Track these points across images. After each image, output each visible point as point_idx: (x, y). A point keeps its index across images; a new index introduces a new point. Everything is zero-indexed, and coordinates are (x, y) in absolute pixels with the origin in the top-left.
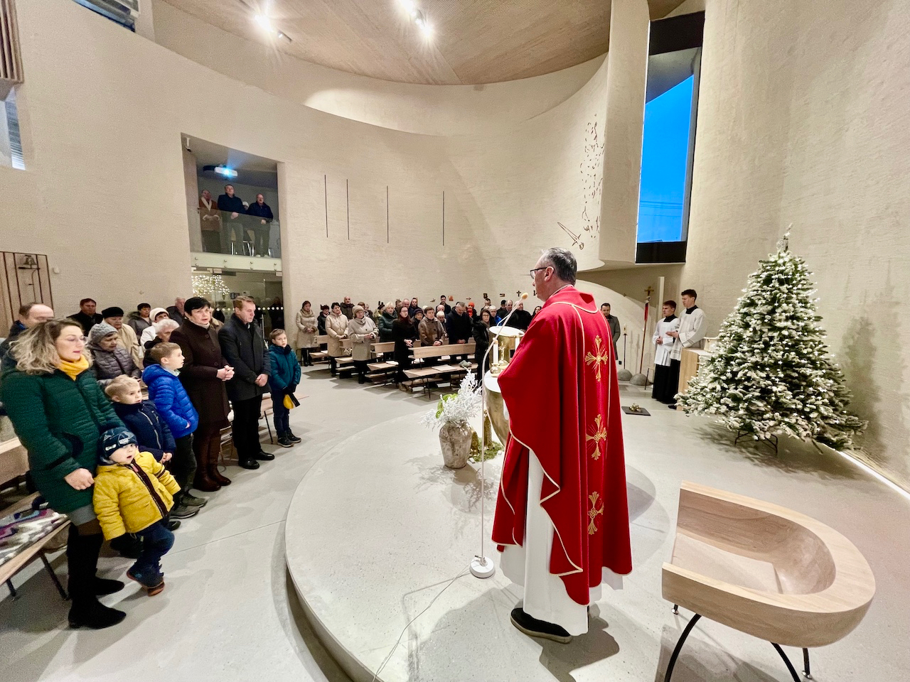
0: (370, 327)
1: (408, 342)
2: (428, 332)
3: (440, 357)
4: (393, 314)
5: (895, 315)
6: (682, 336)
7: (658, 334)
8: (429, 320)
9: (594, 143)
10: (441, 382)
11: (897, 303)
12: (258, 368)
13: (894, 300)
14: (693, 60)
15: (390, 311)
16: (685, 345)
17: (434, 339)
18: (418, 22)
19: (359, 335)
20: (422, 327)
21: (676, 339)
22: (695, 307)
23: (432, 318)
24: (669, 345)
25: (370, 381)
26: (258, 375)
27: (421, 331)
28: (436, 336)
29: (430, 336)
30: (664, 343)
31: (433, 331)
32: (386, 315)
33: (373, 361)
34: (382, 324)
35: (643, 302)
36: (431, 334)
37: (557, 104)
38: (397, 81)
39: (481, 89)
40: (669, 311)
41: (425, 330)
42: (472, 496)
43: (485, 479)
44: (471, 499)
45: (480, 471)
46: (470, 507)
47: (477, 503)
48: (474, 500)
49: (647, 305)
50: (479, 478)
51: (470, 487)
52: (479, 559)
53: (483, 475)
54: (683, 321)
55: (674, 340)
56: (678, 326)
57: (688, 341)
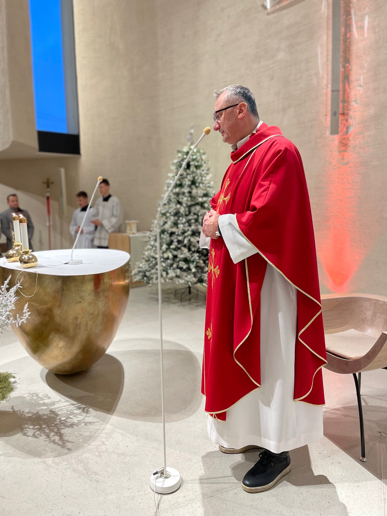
6: (105, 223)
22: (110, 196)
35: (44, 196)
42: (48, 436)
43: (38, 413)
44: (52, 439)
45: (16, 409)
46: (63, 446)
47: (66, 438)
48: (57, 438)
49: (48, 198)
50: (27, 415)
51: (30, 430)
52: (159, 475)
53: (26, 410)
54: (101, 209)
55: (96, 227)
56: (97, 214)
57: (113, 226)
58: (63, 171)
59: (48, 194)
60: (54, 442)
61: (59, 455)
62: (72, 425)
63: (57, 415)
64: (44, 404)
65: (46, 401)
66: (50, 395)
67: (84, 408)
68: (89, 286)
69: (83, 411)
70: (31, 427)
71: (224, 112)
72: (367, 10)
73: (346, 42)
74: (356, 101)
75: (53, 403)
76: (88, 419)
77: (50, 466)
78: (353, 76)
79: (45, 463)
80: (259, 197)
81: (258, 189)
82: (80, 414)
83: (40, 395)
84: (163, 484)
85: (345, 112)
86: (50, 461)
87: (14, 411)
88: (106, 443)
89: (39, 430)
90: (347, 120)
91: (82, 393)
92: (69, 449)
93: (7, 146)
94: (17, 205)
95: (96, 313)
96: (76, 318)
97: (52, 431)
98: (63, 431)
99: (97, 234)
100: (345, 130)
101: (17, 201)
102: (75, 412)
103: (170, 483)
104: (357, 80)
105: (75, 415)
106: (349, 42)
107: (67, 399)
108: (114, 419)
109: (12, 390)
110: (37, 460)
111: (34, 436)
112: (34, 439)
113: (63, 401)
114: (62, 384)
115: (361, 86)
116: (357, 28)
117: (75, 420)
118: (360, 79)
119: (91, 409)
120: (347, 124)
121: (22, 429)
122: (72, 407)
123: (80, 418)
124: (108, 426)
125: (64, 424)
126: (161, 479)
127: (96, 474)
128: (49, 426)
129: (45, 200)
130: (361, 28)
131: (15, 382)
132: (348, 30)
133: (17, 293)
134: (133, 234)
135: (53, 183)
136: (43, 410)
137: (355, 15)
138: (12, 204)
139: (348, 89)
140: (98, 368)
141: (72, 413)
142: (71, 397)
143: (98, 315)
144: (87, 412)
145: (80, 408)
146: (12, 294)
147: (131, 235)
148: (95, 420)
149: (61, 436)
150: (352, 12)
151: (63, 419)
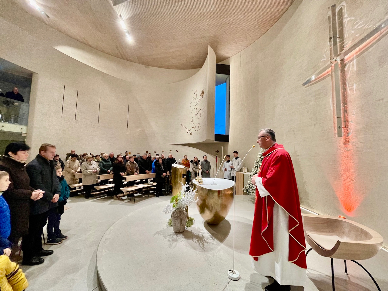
0: (95, 166)
1: (122, 174)
2: (131, 168)
3: (136, 181)
4: (108, 159)
5: (298, 159)
6: (235, 167)
7: (225, 167)
8: (132, 162)
9: (196, 97)
10: (136, 193)
11: (298, 155)
12: (53, 191)
13: (297, 155)
14: (227, 79)
15: (107, 158)
16: (237, 171)
17: (134, 171)
18: (127, 34)
19: (89, 171)
20: (128, 166)
21: (232, 168)
22: (238, 157)
23: (133, 161)
24: (229, 171)
25: (93, 196)
26: (54, 195)
27: (128, 168)
28: (135, 170)
29: (132, 170)
30: (227, 170)
31: (134, 167)
32: (104, 159)
33: (98, 184)
34: (102, 165)
35: (216, 156)
36: (133, 169)
37: (179, 81)
38: (108, 54)
39: (148, 68)
40: (228, 159)
41: (130, 167)
42: (199, 244)
43: (198, 235)
44: (200, 245)
45: (192, 231)
46: (203, 249)
47: (204, 246)
48: (202, 245)
49: (217, 157)
50: (195, 234)
51: (195, 240)
52: (231, 271)
53: (195, 233)
54: (234, 162)
55: (232, 169)
56: (233, 164)
57: (238, 169)
58: (222, 147)
59: (217, 155)
60: (201, 246)
61: (201, 251)
62: (207, 243)
63: (204, 237)
64: (201, 232)
65: (202, 231)
66: (204, 230)
67: (213, 238)
68: (216, 194)
69: (213, 239)
70: (195, 239)
71: (261, 138)
72: (355, 81)
73: (344, 96)
74: (352, 121)
75: (204, 233)
76: (213, 242)
77: (197, 254)
78: (349, 110)
79: (196, 252)
80: (269, 174)
81: (270, 170)
82: (211, 240)
83: (201, 229)
84: (232, 276)
85: (346, 126)
86: (198, 252)
87: (192, 232)
88: (217, 253)
89: (197, 241)
90: (347, 130)
91: (214, 232)
92: (205, 251)
93: (205, 140)
94: (206, 159)
95: (218, 204)
96: (212, 204)
97: (201, 242)
98: (204, 244)
99: (232, 172)
100: (347, 134)
101: (206, 158)
102: (210, 238)
103: (235, 276)
104: (352, 112)
105: (210, 239)
106: (346, 96)
107: (209, 233)
108: (222, 245)
109: (193, 224)
110: (194, 250)
111: (195, 242)
112: (195, 243)
113: (207, 233)
114: (208, 227)
115: (354, 115)
116: (349, 90)
117: (209, 241)
118: (353, 112)
119: (215, 239)
120: (347, 132)
121: (192, 239)
122: (209, 236)
123: (211, 241)
124: (219, 247)
125: (205, 241)
126: (232, 274)
127: (210, 262)
128: (200, 240)
129: (216, 157)
130: (352, 90)
131: (194, 222)
132: (345, 91)
133: (196, 192)
134: (245, 173)
135: (219, 151)
136: (200, 234)
137: (348, 84)
138: (205, 159)
139: (347, 116)
140: (222, 224)
141: (209, 239)
142: (210, 232)
143: (219, 204)
144: (214, 240)
145: (212, 237)
146: (194, 192)
147: (244, 173)
148: (216, 243)
149: (203, 245)
150: (347, 83)
151: (206, 239)
